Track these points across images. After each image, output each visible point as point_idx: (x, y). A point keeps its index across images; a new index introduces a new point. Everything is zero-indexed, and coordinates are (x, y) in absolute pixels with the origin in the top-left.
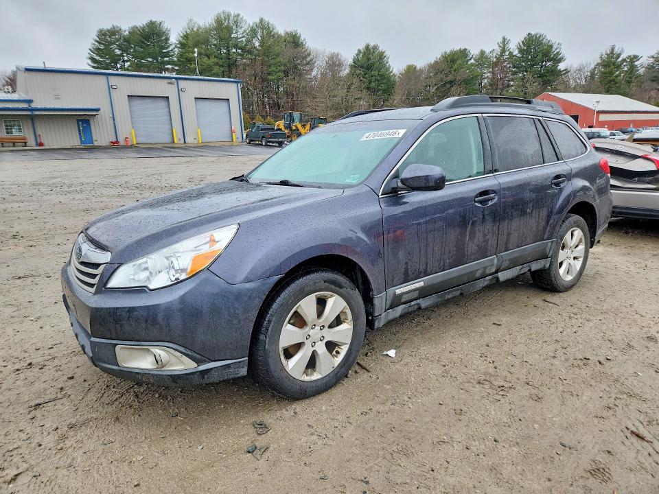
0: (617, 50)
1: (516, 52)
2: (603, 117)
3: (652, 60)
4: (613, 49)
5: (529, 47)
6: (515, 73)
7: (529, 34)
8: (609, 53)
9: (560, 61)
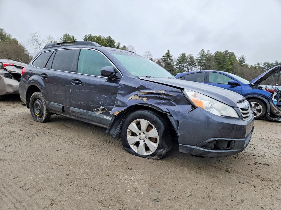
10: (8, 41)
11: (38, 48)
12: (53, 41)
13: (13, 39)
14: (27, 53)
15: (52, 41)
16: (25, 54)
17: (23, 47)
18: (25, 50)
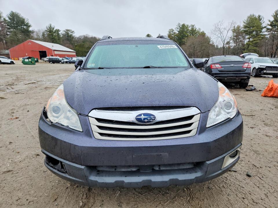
0: (52, 26)
1: (7, 19)
2: (56, 53)
3: (64, 32)
4: (51, 25)
5: (13, 17)
6: (9, 29)
7: (12, 12)
8: (49, 27)
9: (29, 26)
10: (197, 35)
11: (219, 37)
12: (236, 26)
13: (202, 33)
14: (212, 43)
15: (234, 27)
16: (210, 44)
17: (209, 38)
18: (211, 40)
